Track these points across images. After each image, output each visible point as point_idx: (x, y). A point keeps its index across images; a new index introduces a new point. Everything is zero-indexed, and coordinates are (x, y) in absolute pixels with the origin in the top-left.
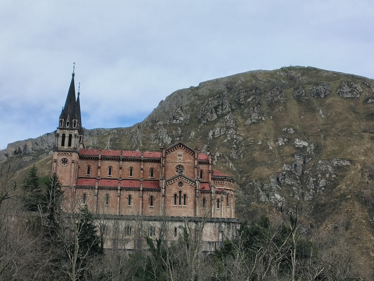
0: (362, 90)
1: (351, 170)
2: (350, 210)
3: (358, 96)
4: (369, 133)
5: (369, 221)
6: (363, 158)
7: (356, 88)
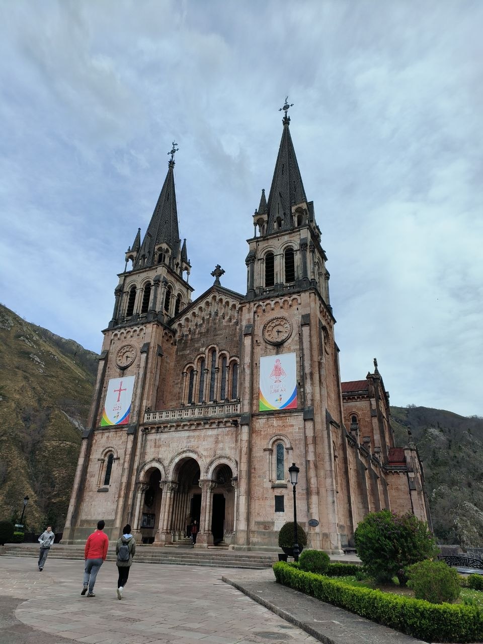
0: (13, 325)
1: (3, 407)
2: (5, 455)
3: (9, 329)
4: (22, 370)
5: (27, 471)
6: (18, 396)
7: (7, 320)
